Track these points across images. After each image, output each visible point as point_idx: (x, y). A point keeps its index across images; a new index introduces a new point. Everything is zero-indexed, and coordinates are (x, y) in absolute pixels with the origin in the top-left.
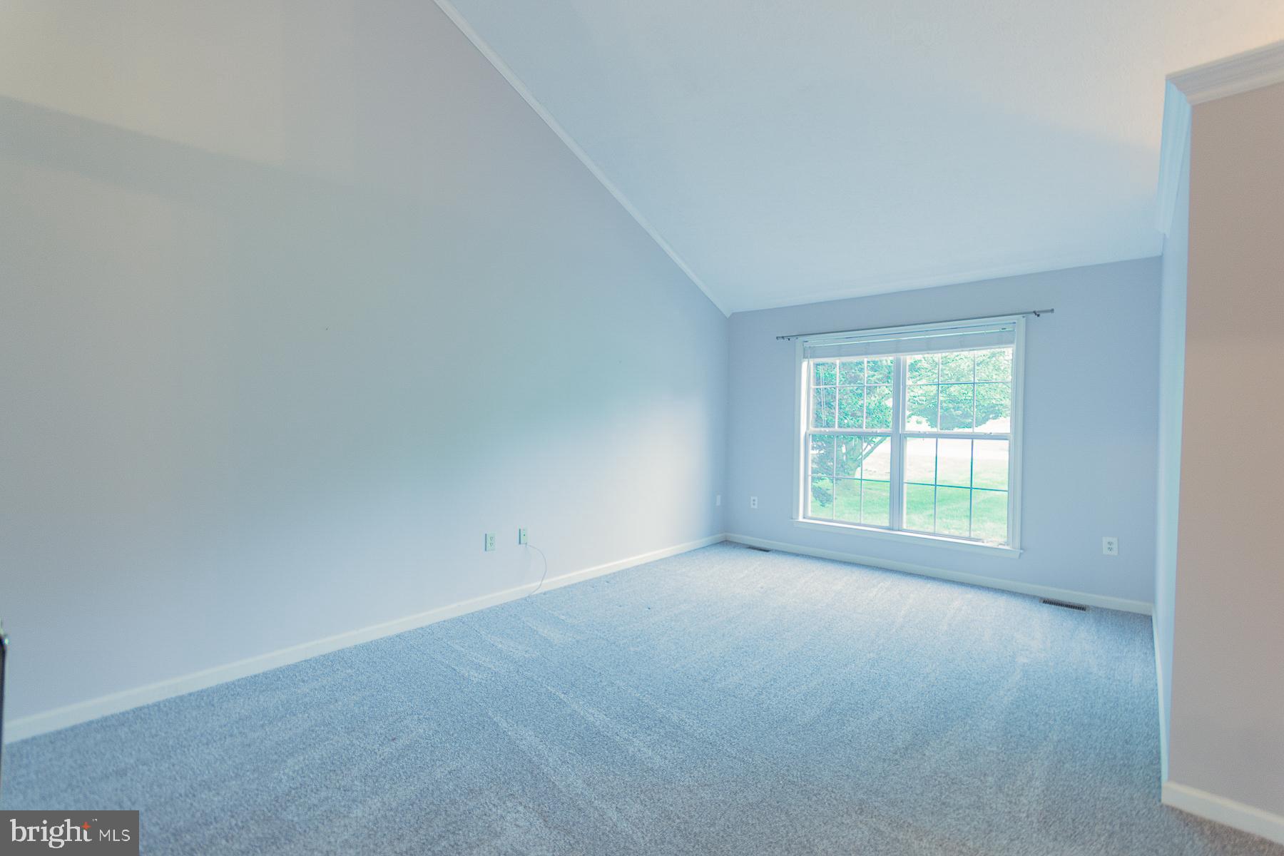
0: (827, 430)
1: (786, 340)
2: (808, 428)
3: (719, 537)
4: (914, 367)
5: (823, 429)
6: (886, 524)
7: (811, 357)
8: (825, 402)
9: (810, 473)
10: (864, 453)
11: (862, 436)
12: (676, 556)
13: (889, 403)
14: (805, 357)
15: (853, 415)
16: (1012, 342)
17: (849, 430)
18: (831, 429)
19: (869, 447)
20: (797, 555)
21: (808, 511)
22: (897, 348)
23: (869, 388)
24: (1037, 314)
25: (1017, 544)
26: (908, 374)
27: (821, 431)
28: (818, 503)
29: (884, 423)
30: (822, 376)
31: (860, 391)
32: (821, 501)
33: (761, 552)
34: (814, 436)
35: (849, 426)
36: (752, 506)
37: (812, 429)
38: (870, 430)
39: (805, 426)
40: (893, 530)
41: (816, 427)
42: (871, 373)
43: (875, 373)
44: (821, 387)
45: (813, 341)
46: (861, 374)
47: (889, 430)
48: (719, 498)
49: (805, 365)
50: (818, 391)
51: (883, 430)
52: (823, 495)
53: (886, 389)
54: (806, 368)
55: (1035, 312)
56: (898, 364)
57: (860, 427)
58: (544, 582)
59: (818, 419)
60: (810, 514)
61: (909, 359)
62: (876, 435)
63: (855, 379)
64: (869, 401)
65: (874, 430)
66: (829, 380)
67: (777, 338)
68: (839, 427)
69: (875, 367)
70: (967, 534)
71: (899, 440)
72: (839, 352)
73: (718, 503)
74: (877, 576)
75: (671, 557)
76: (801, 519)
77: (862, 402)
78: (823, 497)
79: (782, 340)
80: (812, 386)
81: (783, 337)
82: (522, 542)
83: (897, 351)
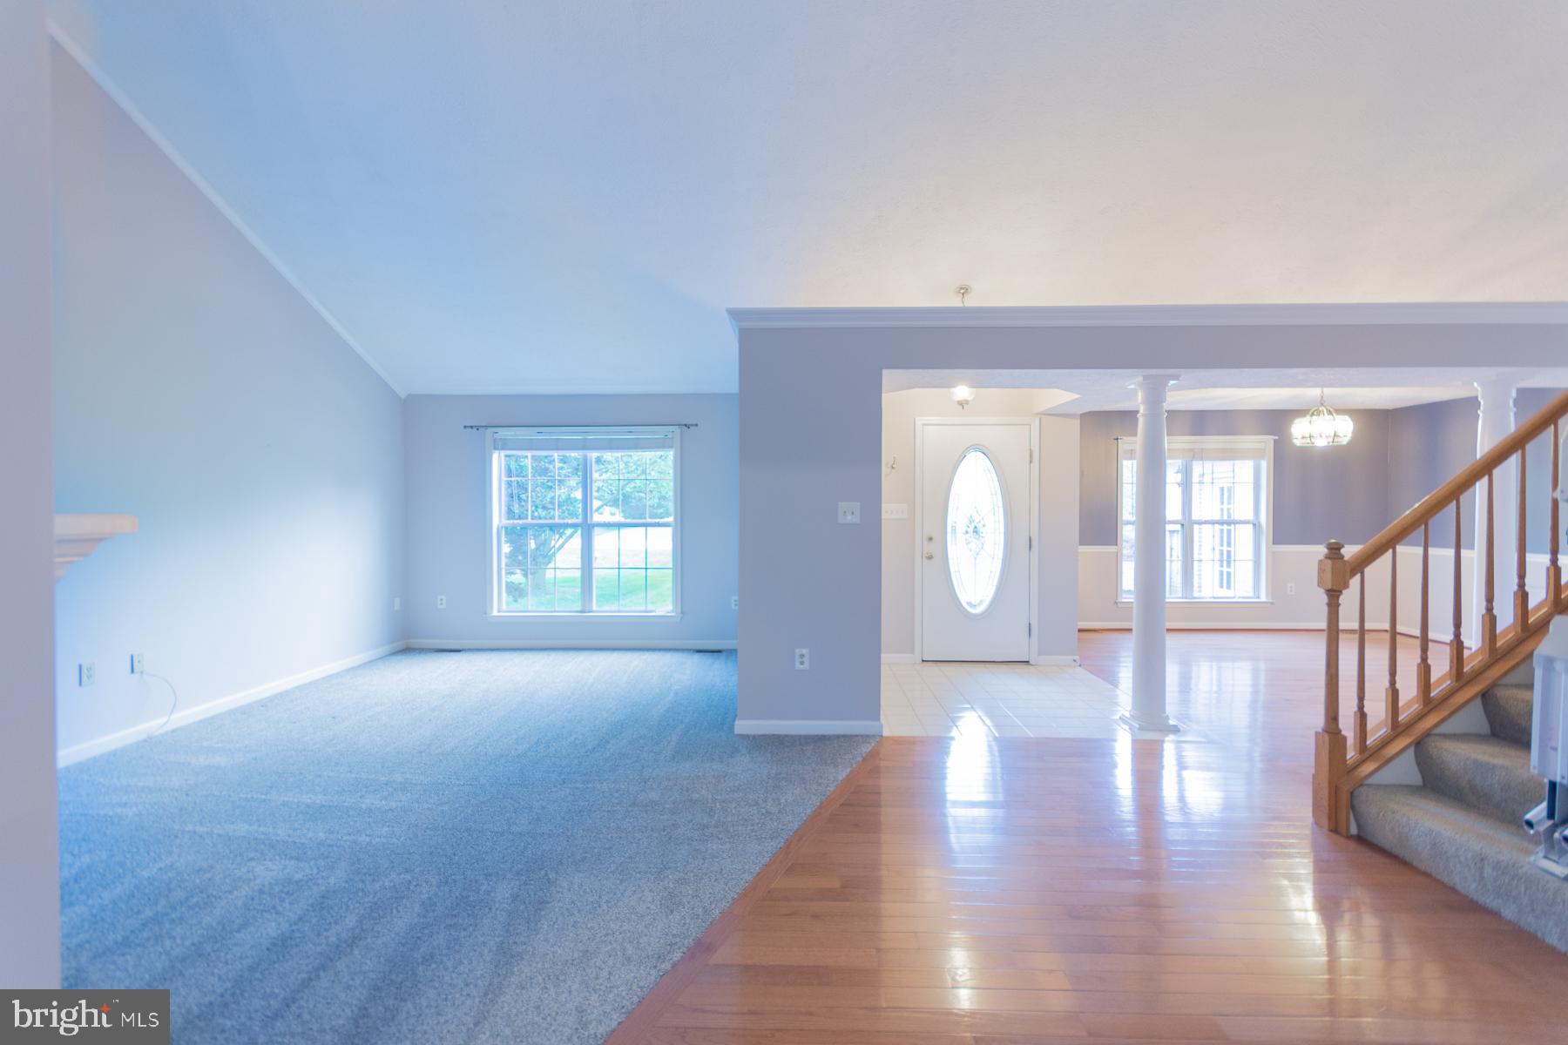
0: (521, 522)
1: (475, 429)
2: (500, 521)
3: (400, 644)
4: (598, 461)
5: (516, 521)
6: (579, 609)
7: (503, 449)
8: (516, 494)
9: (503, 566)
10: (557, 546)
11: (553, 528)
12: (348, 670)
13: (578, 495)
14: (496, 448)
15: (544, 508)
16: (671, 447)
17: (540, 521)
18: (525, 521)
19: (561, 541)
20: (492, 650)
21: (501, 606)
22: (584, 446)
23: (559, 481)
24: (688, 426)
25: (679, 611)
26: (595, 467)
27: (513, 523)
28: (511, 599)
29: (573, 515)
30: (513, 468)
31: (550, 484)
32: (514, 596)
33: (452, 654)
34: (506, 528)
35: (540, 518)
36: (440, 607)
37: (505, 522)
38: (561, 521)
39: (498, 518)
40: (585, 612)
41: (508, 519)
42: (561, 465)
43: (565, 466)
44: (513, 479)
45: (504, 433)
46: (551, 467)
47: (579, 520)
48: (397, 601)
49: (495, 456)
50: (509, 484)
51: (574, 521)
52: (516, 590)
53: (573, 482)
54: (497, 460)
55: (686, 425)
56: (585, 459)
57: (553, 518)
58: (173, 717)
59: (510, 514)
60: (504, 607)
61: (594, 455)
62: (567, 526)
63: (545, 471)
64: (561, 492)
65: (566, 521)
66: (521, 472)
67: (465, 427)
68: (532, 519)
69: (564, 460)
70: (643, 608)
71: (587, 529)
72: (530, 446)
73: (397, 606)
74: (572, 654)
75: (342, 671)
76: (495, 613)
77: (553, 495)
78: (515, 591)
79: (470, 430)
80: (504, 479)
81: (472, 427)
82: (135, 670)
83: (584, 448)
